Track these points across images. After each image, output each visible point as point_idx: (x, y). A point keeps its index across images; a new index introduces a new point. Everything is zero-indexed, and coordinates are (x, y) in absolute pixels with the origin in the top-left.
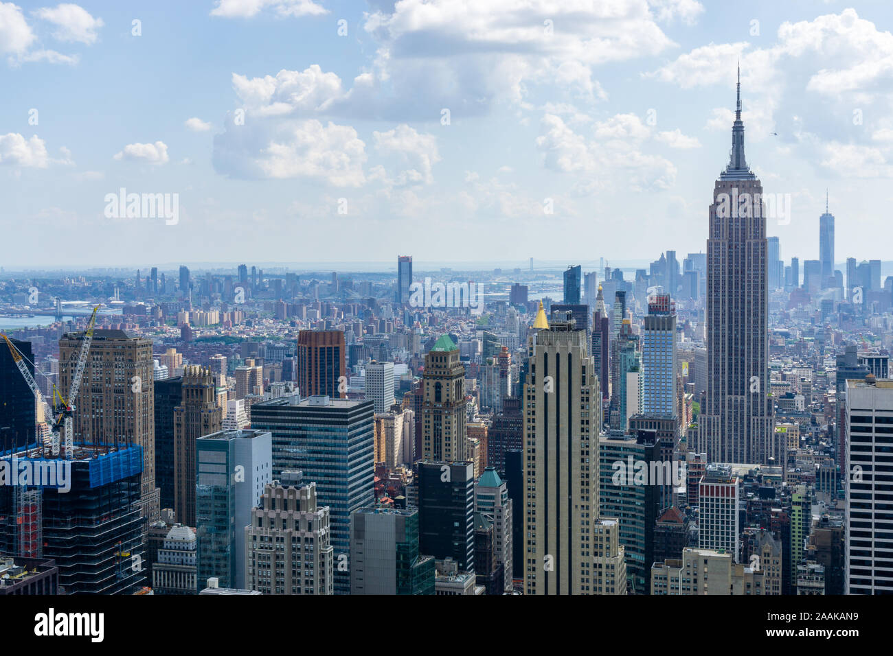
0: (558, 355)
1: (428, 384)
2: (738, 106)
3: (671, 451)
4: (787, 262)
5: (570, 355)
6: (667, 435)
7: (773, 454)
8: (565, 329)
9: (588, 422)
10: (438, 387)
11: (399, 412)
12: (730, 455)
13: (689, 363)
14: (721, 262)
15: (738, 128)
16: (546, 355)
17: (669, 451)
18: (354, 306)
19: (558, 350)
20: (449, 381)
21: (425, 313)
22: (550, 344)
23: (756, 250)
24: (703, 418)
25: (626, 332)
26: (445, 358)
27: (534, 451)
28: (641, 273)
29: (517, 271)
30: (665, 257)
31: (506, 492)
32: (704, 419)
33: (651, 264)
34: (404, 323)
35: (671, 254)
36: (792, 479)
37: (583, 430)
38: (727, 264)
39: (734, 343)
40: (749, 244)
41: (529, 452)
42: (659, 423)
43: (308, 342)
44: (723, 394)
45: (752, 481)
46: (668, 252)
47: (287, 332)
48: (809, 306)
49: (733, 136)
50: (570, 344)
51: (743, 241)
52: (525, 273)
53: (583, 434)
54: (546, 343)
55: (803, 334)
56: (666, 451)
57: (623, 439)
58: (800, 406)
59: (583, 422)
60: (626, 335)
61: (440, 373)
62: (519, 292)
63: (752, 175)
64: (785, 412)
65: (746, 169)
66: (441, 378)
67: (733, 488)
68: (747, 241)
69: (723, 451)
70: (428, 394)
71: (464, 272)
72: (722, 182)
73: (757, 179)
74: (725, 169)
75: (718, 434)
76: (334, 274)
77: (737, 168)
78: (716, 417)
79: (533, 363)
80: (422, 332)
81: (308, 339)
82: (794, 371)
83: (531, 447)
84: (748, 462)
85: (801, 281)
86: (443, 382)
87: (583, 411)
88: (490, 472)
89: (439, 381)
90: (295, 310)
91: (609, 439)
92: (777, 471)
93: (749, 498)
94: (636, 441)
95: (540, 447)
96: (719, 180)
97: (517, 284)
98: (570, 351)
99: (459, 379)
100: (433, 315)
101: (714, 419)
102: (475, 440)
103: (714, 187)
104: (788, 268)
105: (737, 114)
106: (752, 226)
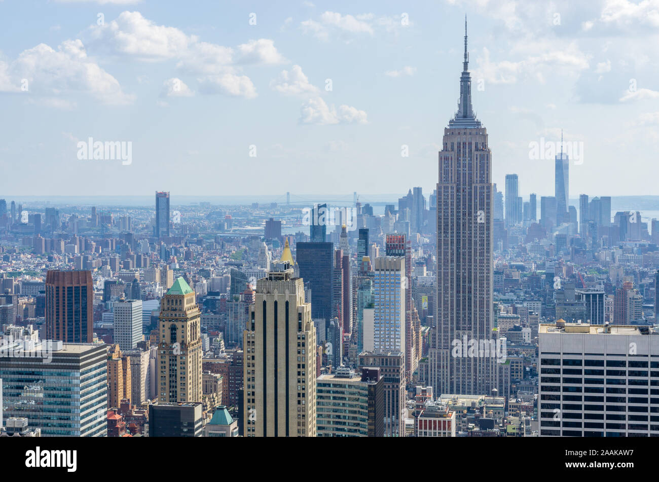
0: (276, 303)
1: (164, 326)
2: (466, 57)
3: (397, 386)
4: (526, 199)
5: (287, 303)
6: (394, 370)
7: (498, 386)
8: (282, 278)
9: (304, 366)
10: (173, 329)
11: (145, 350)
12: (458, 387)
13: (428, 297)
14: (450, 205)
15: (465, 79)
16: (265, 303)
17: (395, 386)
18: (112, 241)
19: (276, 299)
20: (184, 324)
21: (182, 247)
22: (268, 292)
23: (481, 194)
24: (433, 352)
25: (366, 269)
26: (180, 300)
27: (253, 393)
28: (390, 208)
29: (274, 205)
30: (412, 193)
31: (238, 429)
32: (435, 353)
33: (399, 199)
34: (161, 258)
35: (418, 190)
36: (514, 409)
37: (299, 373)
38: (455, 207)
39: (461, 281)
40: (476, 188)
41: (249, 395)
42: (387, 360)
43: (55, 282)
44: (452, 330)
45: (474, 412)
46: (415, 189)
47: (44, 267)
48: (545, 240)
49: (461, 86)
50: (287, 292)
51: (470, 185)
52: (282, 207)
53: (299, 377)
54: (265, 291)
55: (538, 267)
56: (393, 386)
57: (348, 377)
58: (526, 338)
59: (299, 366)
60: (366, 272)
61: (176, 315)
62: (273, 226)
63: (478, 123)
64: (513, 344)
65: (472, 117)
66: (177, 320)
67: (449, 422)
68: (473, 185)
69: (452, 383)
70: (164, 336)
71: (222, 206)
72: (450, 129)
73: (483, 127)
74: (453, 117)
75: (447, 367)
76: (94, 209)
77: (465, 117)
78: (445, 351)
79: (253, 310)
80: (177, 267)
81: (56, 279)
82: (525, 304)
83: (251, 390)
84: (475, 393)
85: (539, 217)
86: (179, 324)
87: (299, 355)
88: (221, 411)
89: (175, 323)
90: (53, 246)
91: (335, 377)
92: (499, 402)
93: (469, 429)
94: (361, 378)
95: (259, 391)
96: (448, 127)
97: (271, 219)
98: (287, 299)
99: (194, 321)
100: (189, 249)
101: (443, 353)
102: (218, 375)
103: (443, 134)
104: (526, 204)
105: (464, 65)
106: (478, 171)
